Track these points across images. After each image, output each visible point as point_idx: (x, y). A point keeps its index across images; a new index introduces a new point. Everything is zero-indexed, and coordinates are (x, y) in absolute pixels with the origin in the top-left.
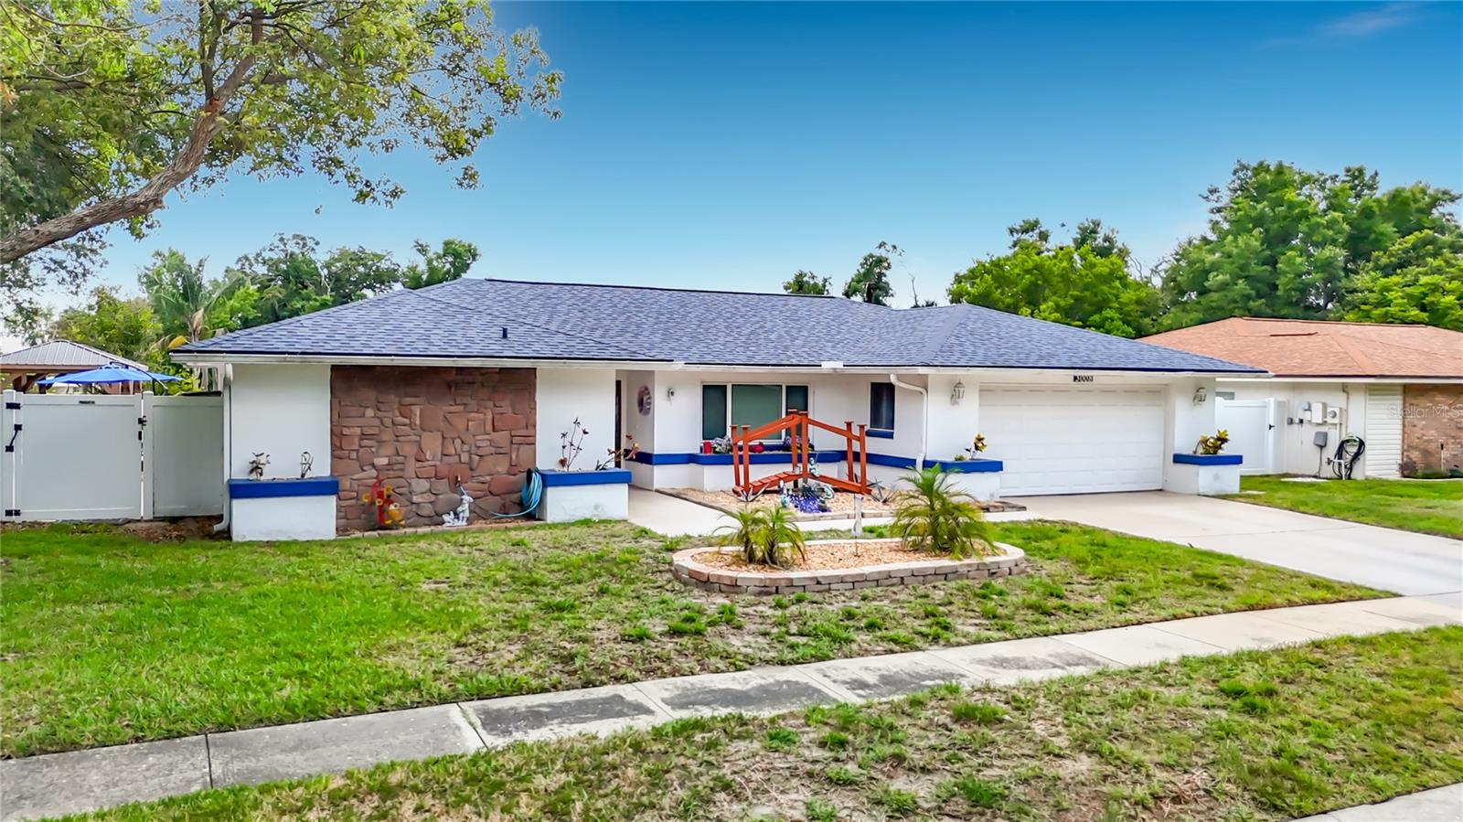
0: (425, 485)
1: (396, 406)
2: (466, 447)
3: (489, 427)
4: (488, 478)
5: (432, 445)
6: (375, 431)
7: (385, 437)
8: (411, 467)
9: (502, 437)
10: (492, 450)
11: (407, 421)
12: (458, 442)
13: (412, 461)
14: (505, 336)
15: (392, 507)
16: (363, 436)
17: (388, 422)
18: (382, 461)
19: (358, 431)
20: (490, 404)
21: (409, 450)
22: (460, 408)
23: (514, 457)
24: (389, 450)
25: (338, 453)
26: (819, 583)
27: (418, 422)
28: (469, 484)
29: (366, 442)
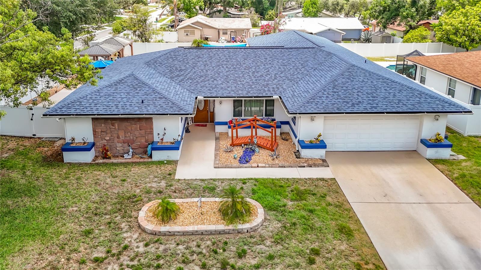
0: (121, 145)
1: (110, 123)
2: (132, 135)
3: (138, 129)
4: (139, 143)
5: (122, 134)
6: (105, 130)
7: (108, 132)
8: (116, 140)
9: (143, 132)
10: (140, 135)
11: (114, 127)
12: (129, 133)
13: (116, 138)
14: (143, 102)
15: (108, 153)
16: (102, 132)
17: (108, 128)
18: (108, 138)
19: (100, 130)
20: (138, 122)
21: (115, 135)
22: (130, 124)
23: (147, 138)
24: (110, 135)
25: (95, 136)
26: (170, 233)
27: (117, 128)
28: (134, 145)
29: (102, 133)
